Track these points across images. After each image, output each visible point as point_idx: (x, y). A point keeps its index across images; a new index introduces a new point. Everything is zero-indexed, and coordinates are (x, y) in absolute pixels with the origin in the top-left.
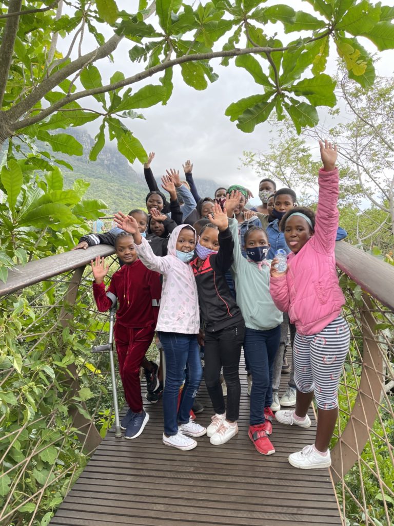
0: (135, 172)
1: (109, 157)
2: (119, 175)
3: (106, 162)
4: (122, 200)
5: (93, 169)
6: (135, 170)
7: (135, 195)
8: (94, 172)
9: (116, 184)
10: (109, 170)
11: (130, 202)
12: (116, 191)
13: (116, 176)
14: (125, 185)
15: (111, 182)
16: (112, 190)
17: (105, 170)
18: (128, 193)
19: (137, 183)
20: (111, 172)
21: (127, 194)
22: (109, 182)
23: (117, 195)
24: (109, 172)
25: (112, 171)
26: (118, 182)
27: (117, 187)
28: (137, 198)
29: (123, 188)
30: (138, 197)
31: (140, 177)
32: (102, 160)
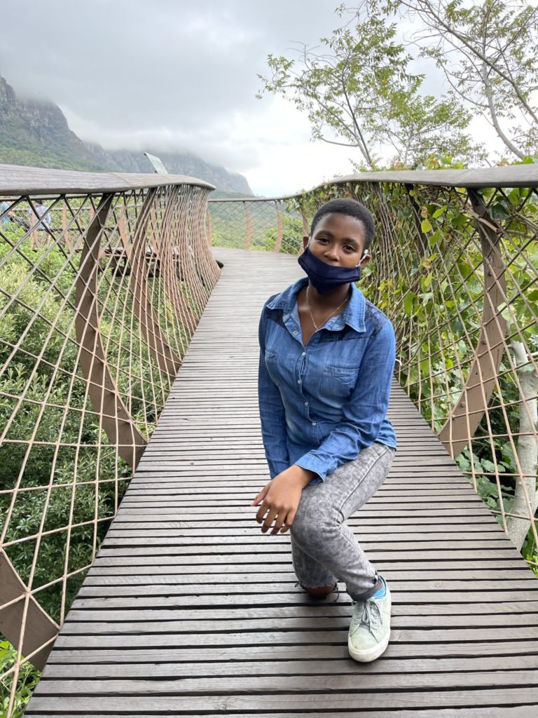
1: (37, 115)
2: (55, 145)
3: (33, 123)
6: (80, 138)
8: (14, 139)
9: (53, 160)
10: (39, 136)
13: (50, 147)
14: (65, 161)
15: (45, 156)
17: (33, 137)
22: (41, 156)
24: (39, 140)
25: (43, 137)
26: (55, 156)
31: (88, 148)
32: (27, 121)
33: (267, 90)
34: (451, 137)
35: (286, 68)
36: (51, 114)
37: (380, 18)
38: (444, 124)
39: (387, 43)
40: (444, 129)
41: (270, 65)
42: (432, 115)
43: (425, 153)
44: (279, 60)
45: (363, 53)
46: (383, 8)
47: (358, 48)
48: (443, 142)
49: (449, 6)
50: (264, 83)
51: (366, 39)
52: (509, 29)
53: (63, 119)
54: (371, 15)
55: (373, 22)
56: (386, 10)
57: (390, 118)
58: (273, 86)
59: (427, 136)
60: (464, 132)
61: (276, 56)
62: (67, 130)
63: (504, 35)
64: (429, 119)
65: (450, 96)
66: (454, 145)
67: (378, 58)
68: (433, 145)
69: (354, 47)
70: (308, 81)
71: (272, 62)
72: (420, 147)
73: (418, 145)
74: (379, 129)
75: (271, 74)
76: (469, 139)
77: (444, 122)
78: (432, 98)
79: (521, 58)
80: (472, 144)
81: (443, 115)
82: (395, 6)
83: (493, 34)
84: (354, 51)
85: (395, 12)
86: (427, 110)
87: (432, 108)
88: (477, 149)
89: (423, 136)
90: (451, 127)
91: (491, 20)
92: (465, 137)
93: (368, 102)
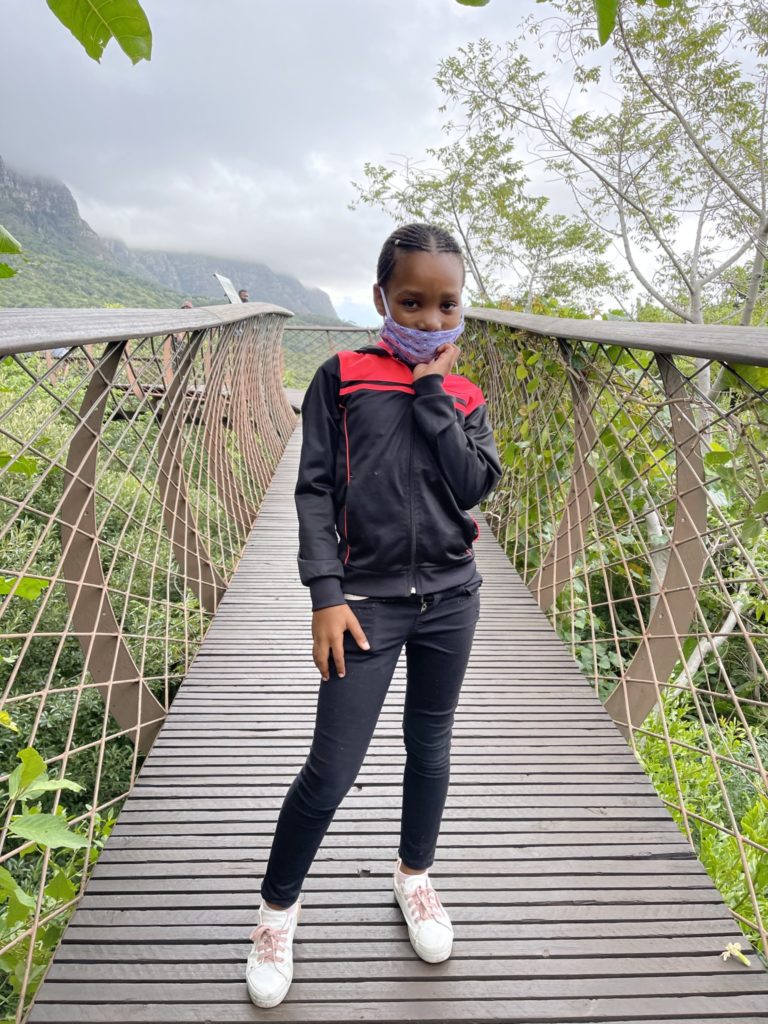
0: (94, 233)
1: (35, 197)
3: (28, 207)
4: (67, 295)
6: (94, 230)
7: (97, 284)
9: (53, 258)
12: (53, 272)
13: (51, 241)
14: (72, 262)
15: (43, 253)
17: (27, 225)
18: (80, 278)
19: (100, 258)
20: (40, 229)
21: (77, 281)
22: (37, 253)
23: (56, 282)
24: (36, 231)
25: (42, 227)
27: (55, 265)
29: (69, 267)
31: (107, 245)
32: (20, 203)
33: (362, 201)
34: (588, 264)
35: (386, 178)
36: (55, 195)
37: (494, 134)
38: (578, 248)
39: (503, 159)
40: (578, 254)
41: (367, 174)
42: (563, 236)
43: (557, 281)
44: (378, 170)
45: (477, 168)
46: (497, 122)
47: (471, 162)
48: (578, 269)
49: (573, 121)
50: (359, 193)
51: (480, 153)
52: (651, 143)
53: (73, 204)
54: (483, 130)
55: (486, 137)
56: (501, 124)
57: (512, 239)
58: (369, 196)
59: (559, 260)
60: (602, 258)
61: (375, 164)
62: (77, 218)
63: (647, 149)
64: (559, 242)
65: (583, 216)
66: (590, 274)
67: (492, 175)
68: (566, 271)
69: (465, 160)
70: (412, 197)
71: (369, 171)
72: (550, 274)
73: (548, 271)
74: (499, 251)
75: (368, 184)
76: (610, 266)
77: (578, 245)
78: (563, 218)
79: (667, 176)
80: (612, 274)
81: (574, 238)
82: (512, 120)
83: (633, 146)
84: (465, 164)
85: (512, 126)
86: (557, 230)
87: (562, 228)
88: (618, 278)
89: (553, 261)
90: (587, 252)
91: (629, 132)
92: (602, 265)
93: (484, 220)
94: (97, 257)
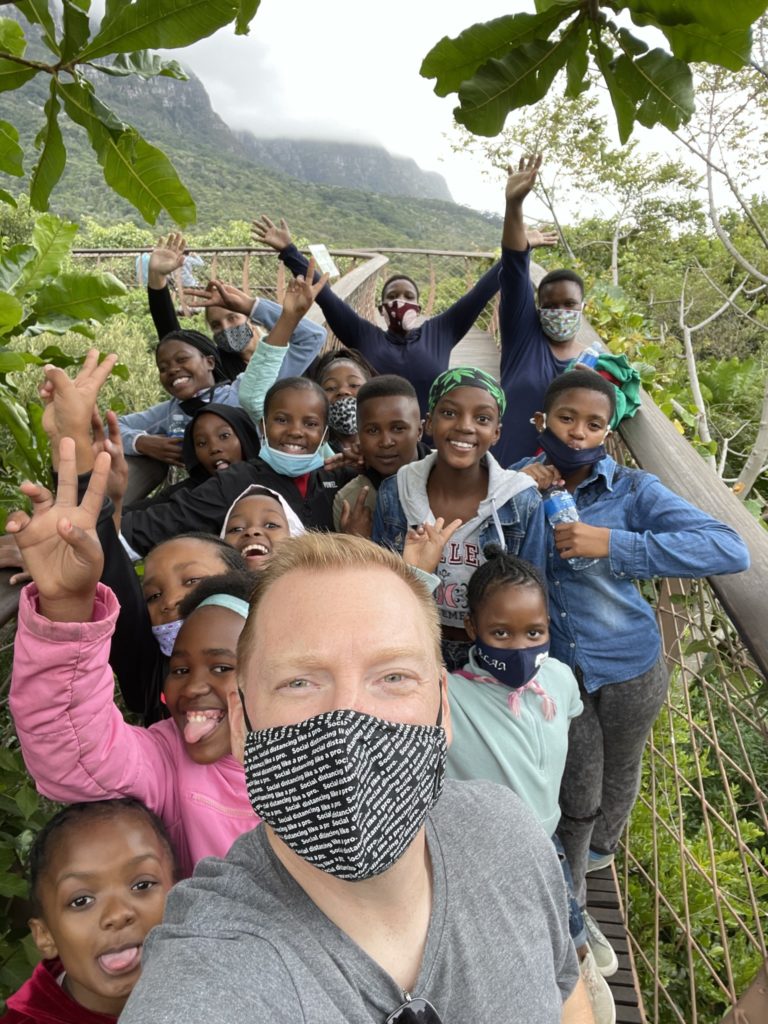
0: (226, 126)
1: (171, 91)
2: (195, 133)
3: (166, 103)
4: (202, 188)
5: (141, 118)
6: (226, 123)
7: (229, 177)
8: (142, 125)
9: (189, 153)
10: (174, 121)
11: (219, 193)
12: (190, 167)
13: (188, 135)
14: (206, 155)
15: (180, 148)
16: (181, 165)
17: (166, 120)
18: (214, 172)
19: (231, 150)
20: (177, 125)
21: (212, 174)
22: (176, 148)
23: (193, 177)
24: (174, 127)
25: (179, 122)
26: (194, 148)
27: (191, 160)
28: (232, 183)
29: (205, 161)
30: (235, 181)
31: (237, 137)
32: (159, 99)
36: (190, 89)
53: (205, 96)
62: (210, 111)
94: (229, 150)
